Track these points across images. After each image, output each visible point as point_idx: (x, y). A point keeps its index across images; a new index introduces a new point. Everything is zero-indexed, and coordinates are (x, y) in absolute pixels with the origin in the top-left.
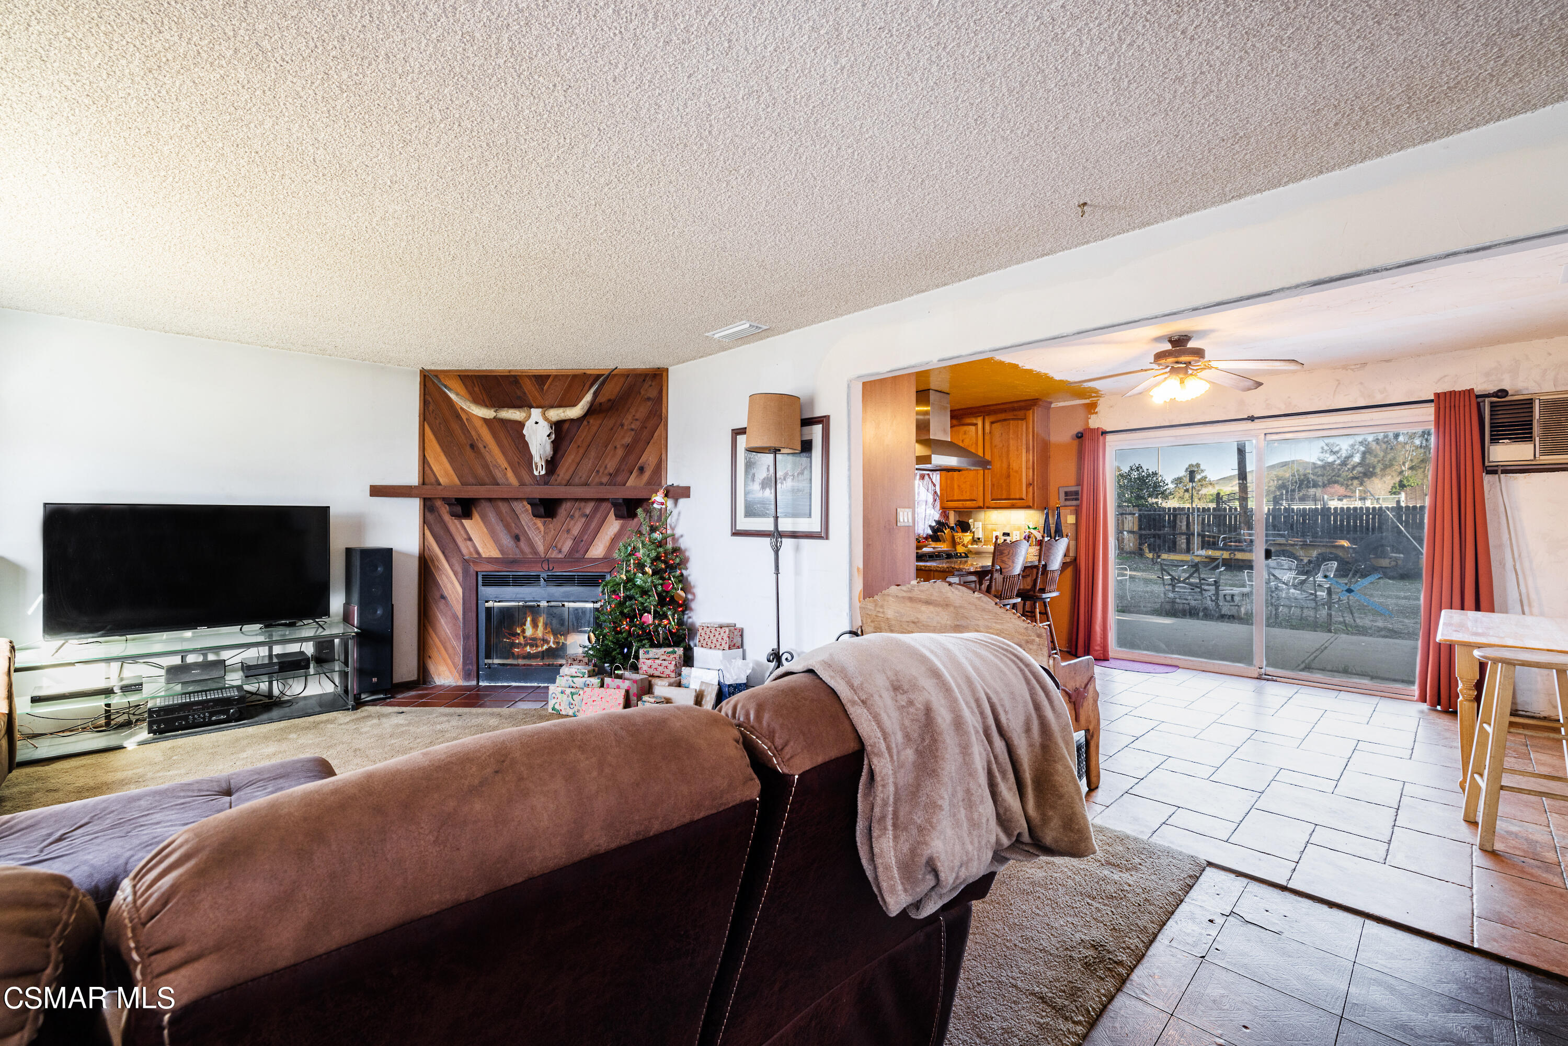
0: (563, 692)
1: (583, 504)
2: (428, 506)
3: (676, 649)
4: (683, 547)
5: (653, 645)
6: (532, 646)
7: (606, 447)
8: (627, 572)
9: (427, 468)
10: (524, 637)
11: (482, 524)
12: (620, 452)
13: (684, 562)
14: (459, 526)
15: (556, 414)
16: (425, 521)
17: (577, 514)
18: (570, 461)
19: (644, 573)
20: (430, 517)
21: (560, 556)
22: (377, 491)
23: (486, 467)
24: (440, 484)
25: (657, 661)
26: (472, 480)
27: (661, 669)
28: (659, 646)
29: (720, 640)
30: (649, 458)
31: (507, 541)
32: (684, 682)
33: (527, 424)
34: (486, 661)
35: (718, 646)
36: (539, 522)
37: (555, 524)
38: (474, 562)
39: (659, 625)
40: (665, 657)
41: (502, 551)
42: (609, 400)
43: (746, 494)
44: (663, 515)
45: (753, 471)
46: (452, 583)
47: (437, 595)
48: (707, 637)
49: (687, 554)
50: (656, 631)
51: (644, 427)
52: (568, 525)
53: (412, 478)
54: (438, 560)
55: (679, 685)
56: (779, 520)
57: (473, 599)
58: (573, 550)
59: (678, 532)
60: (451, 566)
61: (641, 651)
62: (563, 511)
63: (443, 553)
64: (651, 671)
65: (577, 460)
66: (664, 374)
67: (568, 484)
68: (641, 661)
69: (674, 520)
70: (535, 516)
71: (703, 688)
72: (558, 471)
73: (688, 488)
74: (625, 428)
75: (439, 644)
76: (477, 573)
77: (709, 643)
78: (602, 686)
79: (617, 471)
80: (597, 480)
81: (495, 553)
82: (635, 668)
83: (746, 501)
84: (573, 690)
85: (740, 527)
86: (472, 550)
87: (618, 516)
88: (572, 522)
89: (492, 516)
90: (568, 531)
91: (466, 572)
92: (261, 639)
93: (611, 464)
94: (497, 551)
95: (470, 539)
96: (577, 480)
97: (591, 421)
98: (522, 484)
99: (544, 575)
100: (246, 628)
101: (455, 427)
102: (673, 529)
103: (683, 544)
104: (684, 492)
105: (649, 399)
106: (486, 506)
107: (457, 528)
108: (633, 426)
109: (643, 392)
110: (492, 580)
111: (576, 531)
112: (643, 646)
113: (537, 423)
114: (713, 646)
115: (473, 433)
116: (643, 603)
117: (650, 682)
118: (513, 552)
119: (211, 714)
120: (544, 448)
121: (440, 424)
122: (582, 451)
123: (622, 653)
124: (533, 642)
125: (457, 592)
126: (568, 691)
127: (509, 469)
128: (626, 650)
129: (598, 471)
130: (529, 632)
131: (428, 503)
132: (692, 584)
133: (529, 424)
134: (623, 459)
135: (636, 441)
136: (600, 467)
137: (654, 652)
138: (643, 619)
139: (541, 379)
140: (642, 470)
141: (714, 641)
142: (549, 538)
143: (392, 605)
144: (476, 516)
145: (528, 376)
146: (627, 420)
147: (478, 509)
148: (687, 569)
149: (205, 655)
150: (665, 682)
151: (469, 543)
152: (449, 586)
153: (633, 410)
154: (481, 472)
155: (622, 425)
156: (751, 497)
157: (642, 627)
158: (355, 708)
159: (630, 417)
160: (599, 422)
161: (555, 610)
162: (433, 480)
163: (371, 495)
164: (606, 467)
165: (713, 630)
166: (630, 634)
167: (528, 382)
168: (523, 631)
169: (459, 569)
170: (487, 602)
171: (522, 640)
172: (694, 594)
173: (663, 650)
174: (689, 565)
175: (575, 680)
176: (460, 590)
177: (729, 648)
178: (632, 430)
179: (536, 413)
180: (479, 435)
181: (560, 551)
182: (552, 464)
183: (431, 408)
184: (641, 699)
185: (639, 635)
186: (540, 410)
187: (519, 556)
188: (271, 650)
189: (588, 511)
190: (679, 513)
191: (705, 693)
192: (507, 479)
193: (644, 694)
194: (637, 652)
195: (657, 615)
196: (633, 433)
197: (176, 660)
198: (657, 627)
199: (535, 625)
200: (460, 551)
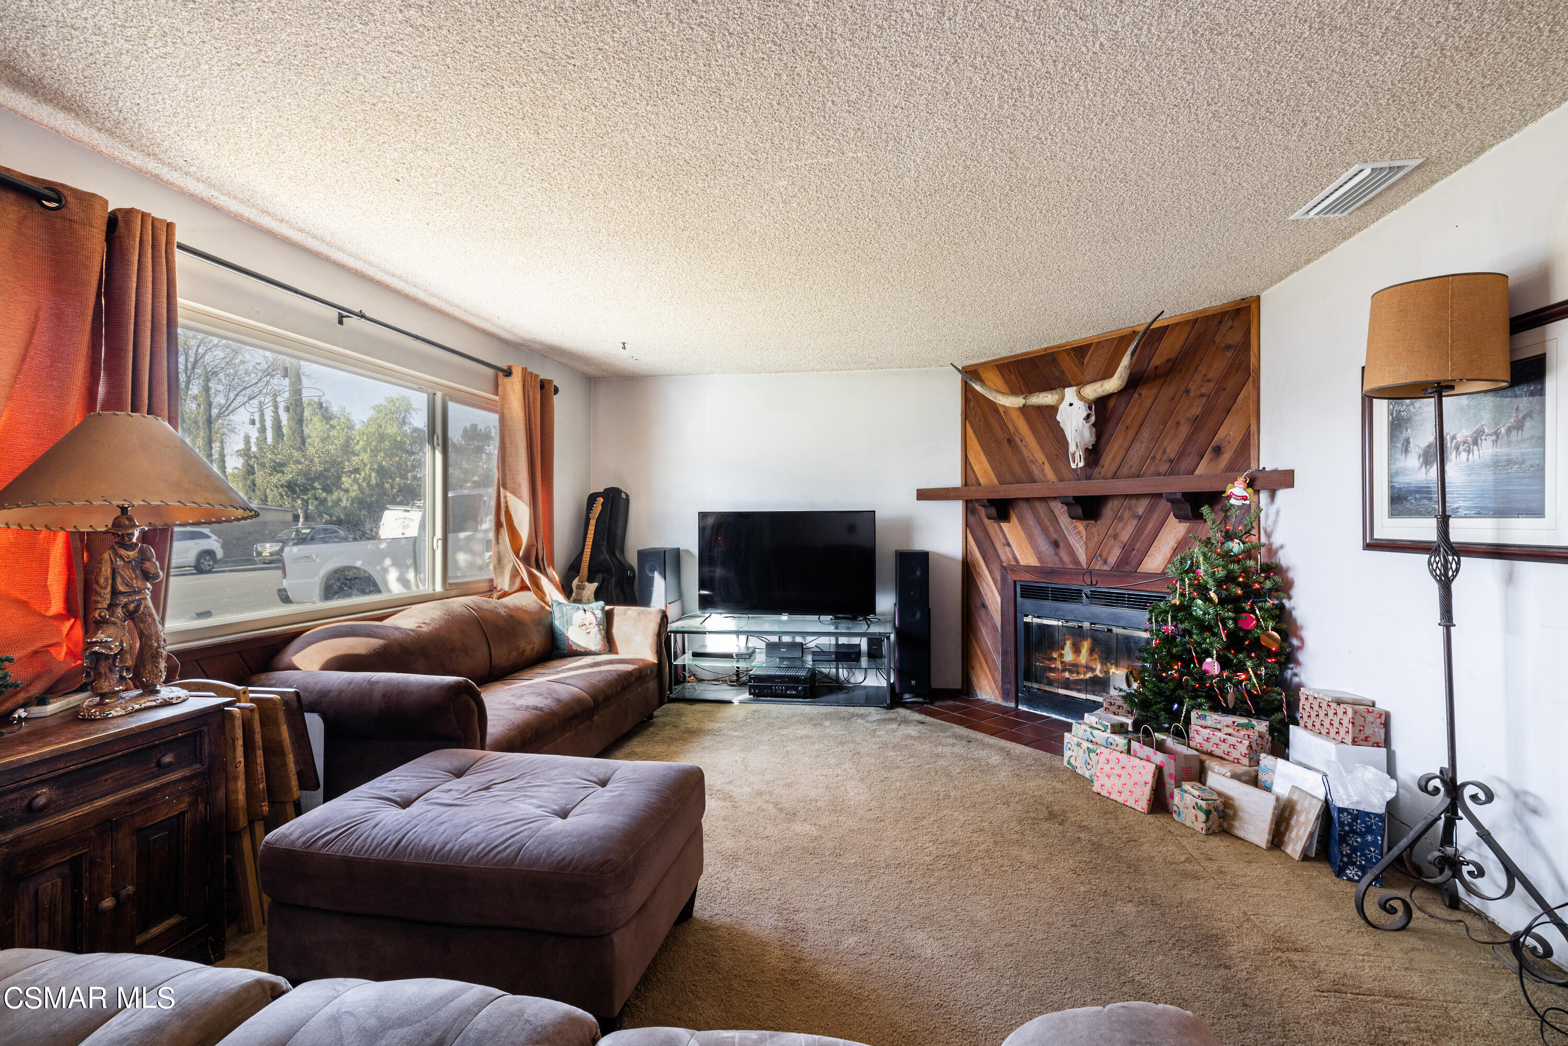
0: (1079, 745)
1: (1134, 502)
2: (970, 508)
3: (1254, 722)
4: (1284, 563)
5: (1216, 707)
6: (1071, 672)
7: (1165, 424)
8: (1182, 595)
9: (968, 468)
10: (1062, 662)
11: (1019, 528)
12: (1185, 429)
13: (1285, 587)
14: (997, 530)
15: (1093, 391)
16: (967, 525)
17: (1127, 515)
18: (1116, 447)
19: (1208, 600)
20: (972, 519)
21: (1106, 568)
22: (924, 495)
23: (1023, 462)
24: (979, 484)
25: (1217, 733)
26: (1009, 478)
27: (1224, 747)
28: (1227, 711)
29: (1336, 723)
30: (1229, 432)
31: (1045, 547)
32: (1263, 777)
33: (1061, 408)
34: (1026, 683)
35: (1333, 732)
36: (1080, 526)
37: (1099, 527)
38: (1013, 571)
39: (1229, 679)
40: (1230, 731)
41: (1040, 559)
42: (1168, 361)
43: (1392, 476)
44: (1251, 514)
45: (1405, 435)
46: (992, 592)
47: (979, 603)
48: (1313, 714)
49: (1291, 575)
50: (1222, 689)
51: (1220, 390)
52: (1115, 529)
53: (955, 481)
54: (979, 566)
55: (1254, 781)
56: (1452, 521)
57: (1012, 612)
58: (1124, 560)
59: (1277, 540)
60: (991, 573)
61: (1194, 714)
62: (1109, 511)
63: (984, 558)
64: (1208, 747)
65: (1126, 445)
66: (1253, 306)
67: (1115, 476)
68: (1193, 727)
69: (1270, 522)
70: (1072, 518)
71: (1295, 797)
72: (1102, 462)
73: (1291, 473)
74: (1192, 394)
75: (981, 656)
76: (1015, 582)
77: (1317, 724)
78: (1129, 751)
79: (1181, 454)
80: (1152, 468)
81: (1033, 561)
82: (1182, 735)
83: (1391, 488)
84: (1091, 746)
85: (1381, 533)
86: (1010, 556)
87: (1181, 517)
88: (1120, 525)
89: (1030, 520)
90: (1116, 537)
91: (1004, 579)
92: (831, 629)
93: (1172, 448)
94: (1035, 559)
95: (1009, 545)
96: (1125, 470)
97: (1144, 392)
98: (1061, 480)
99: (1087, 590)
100: (822, 618)
101: (993, 421)
102: (1269, 536)
103: (1285, 558)
104: (1286, 479)
105: (1228, 347)
106: (1024, 506)
107: (996, 532)
108: (1203, 391)
109: (1218, 339)
110: (1031, 592)
111: (1125, 536)
112: (1199, 706)
113: (1071, 405)
114: (1324, 731)
115: (1010, 426)
116: (1200, 644)
117: (1202, 763)
118: (1052, 561)
119: (787, 688)
120: (1082, 434)
121: (980, 420)
122: (1131, 433)
123: (1168, 710)
124: (1073, 667)
125: (996, 602)
126: (1085, 745)
127: (1047, 464)
128: (1176, 706)
129: (1154, 458)
130: (1069, 656)
131: (970, 505)
132: (1299, 622)
133: (1063, 407)
134: (1189, 439)
135: (1208, 410)
136: (1157, 452)
137: (1213, 718)
138: (1205, 667)
139: (1080, 351)
140: (1218, 450)
141: (1326, 724)
142: (1092, 545)
143: (929, 610)
144: (1014, 519)
145: (1066, 351)
146: (1195, 385)
147: (1016, 510)
148: (1290, 598)
149: (794, 638)
150: (1227, 769)
151: (1007, 549)
152: (989, 593)
153: (1203, 369)
154: (1018, 470)
155: (1187, 392)
156: (1402, 481)
157: (1203, 676)
158: (890, 707)
159: (1198, 378)
160: (1155, 391)
161: (1100, 635)
162: (974, 481)
163: (918, 499)
164: (1164, 452)
165: (1324, 705)
166: (1180, 685)
167: (1066, 357)
168: (1061, 656)
169: (998, 577)
170: (1026, 616)
171: (1059, 665)
172: (1301, 639)
173: (1229, 719)
174: (1294, 592)
175: (1095, 732)
176: (999, 599)
177: (1354, 742)
178: (1202, 395)
179: (1070, 393)
180: (1016, 428)
181: (1105, 562)
182: (1093, 454)
183: (972, 405)
184: (1178, 786)
185: (1194, 689)
186: (1075, 388)
187: (1059, 565)
188: (837, 640)
189: (1140, 511)
190: (1278, 512)
191: (1298, 808)
192: (1045, 475)
193: (1189, 779)
194: (1188, 712)
195: (1224, 663)
196: (1204, 400)
197: (774, 639)
198: (1222, 682)
199: (1077, 650)
200: (999, 557)
